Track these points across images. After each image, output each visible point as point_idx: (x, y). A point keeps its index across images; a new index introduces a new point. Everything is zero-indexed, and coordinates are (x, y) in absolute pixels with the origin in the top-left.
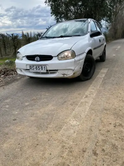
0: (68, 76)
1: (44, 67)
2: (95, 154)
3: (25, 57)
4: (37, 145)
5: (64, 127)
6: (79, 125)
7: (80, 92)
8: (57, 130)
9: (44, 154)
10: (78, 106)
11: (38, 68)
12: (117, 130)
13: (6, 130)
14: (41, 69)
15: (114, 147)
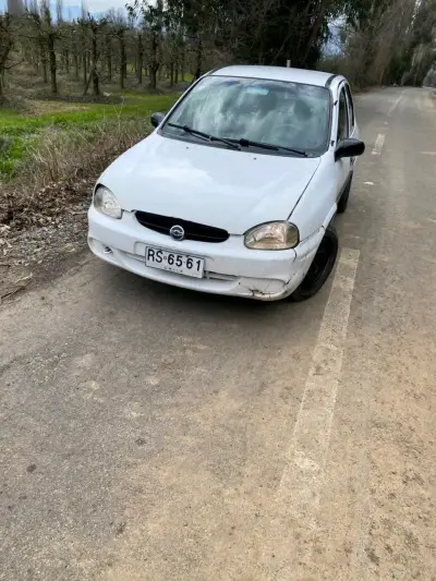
0: (267, 296)
1: (199, 262)
2: (373, 558)
3: (133, 214)
4: (233, 528)
5: (285, 478)
6: (319, 472)
7: (297, 348)
8: (269, 486)
9: (257, 555)
10: (302, 405)
11: (175, 258)
12: (412, 492)
13: (133, 477)
14: (184, 265)
15: (410, 539)
